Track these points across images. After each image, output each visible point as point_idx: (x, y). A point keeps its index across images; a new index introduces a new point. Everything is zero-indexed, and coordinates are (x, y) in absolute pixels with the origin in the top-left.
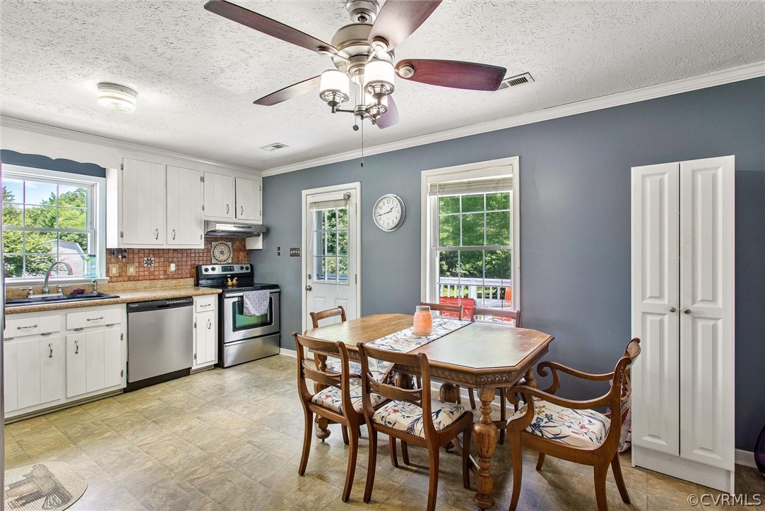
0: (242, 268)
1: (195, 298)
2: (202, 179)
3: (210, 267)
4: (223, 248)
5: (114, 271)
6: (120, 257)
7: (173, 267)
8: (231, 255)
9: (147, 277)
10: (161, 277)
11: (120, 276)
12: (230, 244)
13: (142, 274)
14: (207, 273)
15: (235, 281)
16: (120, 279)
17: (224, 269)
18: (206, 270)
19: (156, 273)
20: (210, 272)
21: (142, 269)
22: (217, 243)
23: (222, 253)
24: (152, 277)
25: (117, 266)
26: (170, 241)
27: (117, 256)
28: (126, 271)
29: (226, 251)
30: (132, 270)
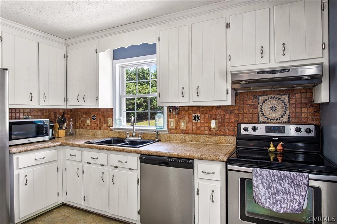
0: (298, 130)
1: (196, 162)
2: (228, 26)
3: (250, 126)
4: (274, 103)
5: (172, 125)
6: (174, 113)
7: (213, 124)
8: (288, 112)
9: (194, 131)
10: (206, 132)
11: (176, 128)
12: (285, 98)
13: (191, 128)
14: (245, 133)
15: (279, 147)
16: (176, 131)
17: (268, 130)
18: (246, 129)
19: (202, 129)
20: (250, 132)
21: (191, 125)
22: (267, 97)
23: (273, 109)
24: (198, 132)
25: (174, 120)
26: (195, 98)
27: (173, 113)
28: (179, 125)
29: (279, 106)
30: (183, 125)
